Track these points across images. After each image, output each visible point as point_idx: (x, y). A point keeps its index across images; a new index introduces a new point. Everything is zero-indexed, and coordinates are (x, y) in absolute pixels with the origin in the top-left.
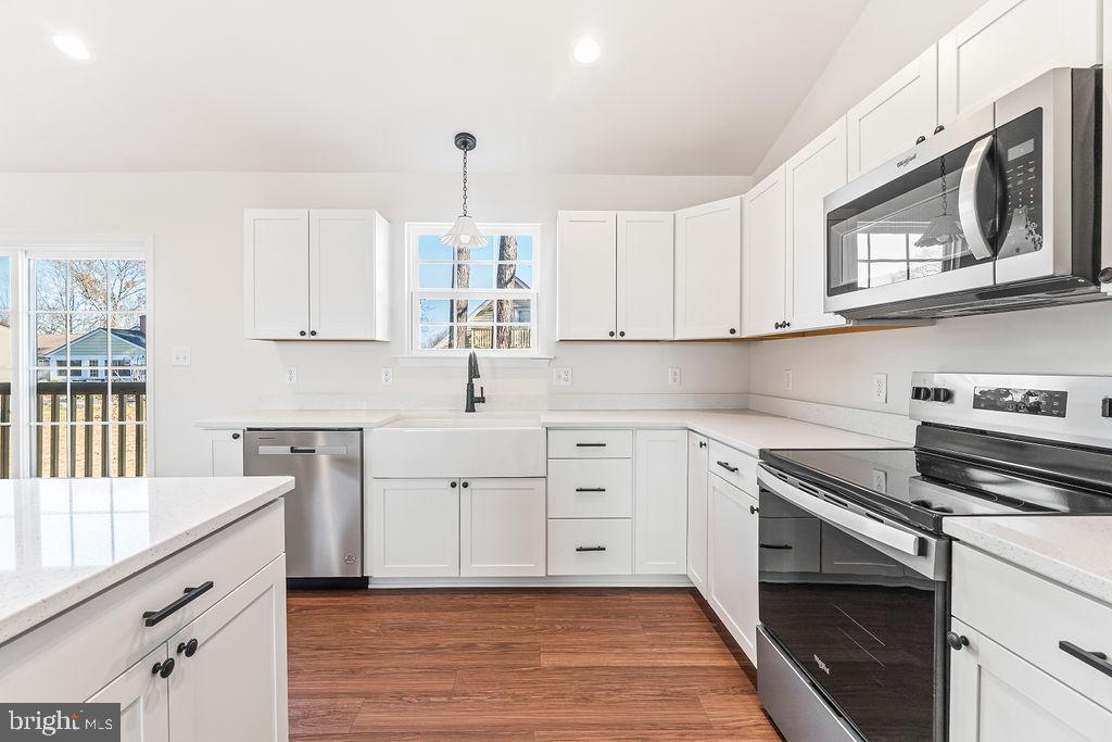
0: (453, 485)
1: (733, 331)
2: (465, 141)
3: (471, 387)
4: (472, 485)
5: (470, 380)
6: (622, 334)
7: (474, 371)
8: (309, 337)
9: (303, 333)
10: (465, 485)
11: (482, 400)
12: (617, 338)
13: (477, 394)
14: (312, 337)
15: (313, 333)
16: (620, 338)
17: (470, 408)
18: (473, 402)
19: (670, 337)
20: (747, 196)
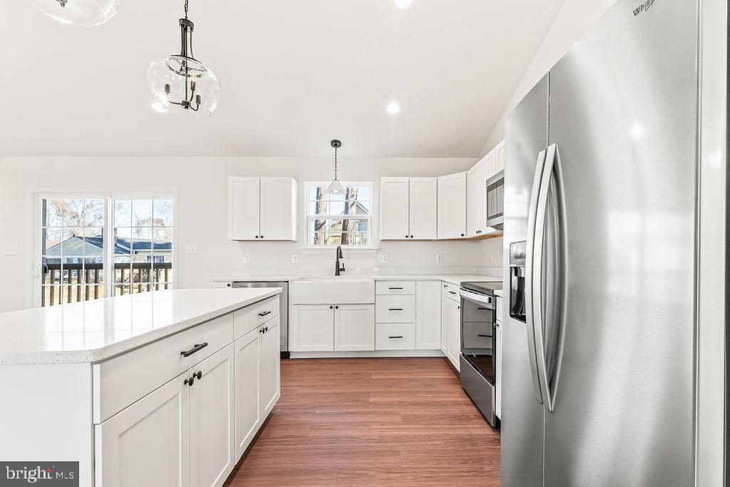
0: (331, 308)
1: (463, 235)
2: (336, 144)
3: (338, 263)
4: (340, 307)
5: (338, 259)
6: (412, 237)
7: (339, 255)
8: (260, 239)
9: (257, 237)
10: (337, 308)
11: (343, 270)
12: (409, 239)
13: (341, 267)
14: (261, 239)
15: (262, 237)
16: (411, 239)
17: (338, 274)
18: (339, 270)
19: (435, 238)
20: (469, 172)
